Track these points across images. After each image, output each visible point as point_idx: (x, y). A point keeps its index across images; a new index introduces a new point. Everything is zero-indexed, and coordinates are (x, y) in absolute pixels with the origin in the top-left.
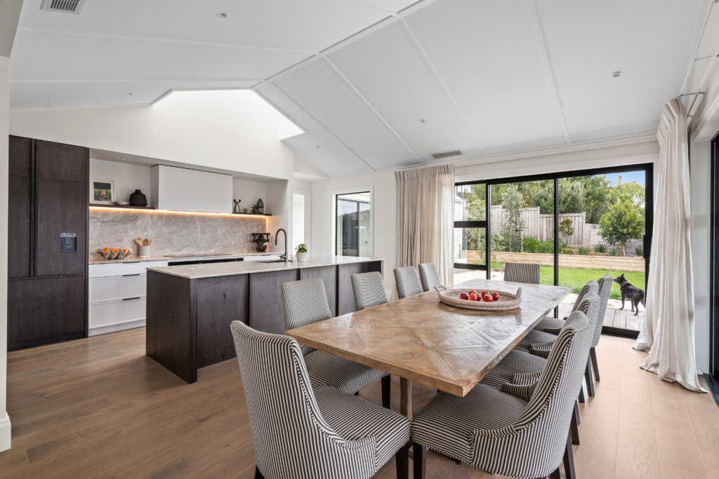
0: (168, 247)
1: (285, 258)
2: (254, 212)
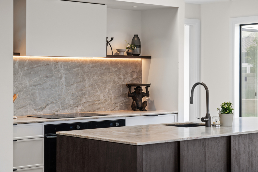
0: (30, 104)
1: (207, 121)
2: (129, 55)
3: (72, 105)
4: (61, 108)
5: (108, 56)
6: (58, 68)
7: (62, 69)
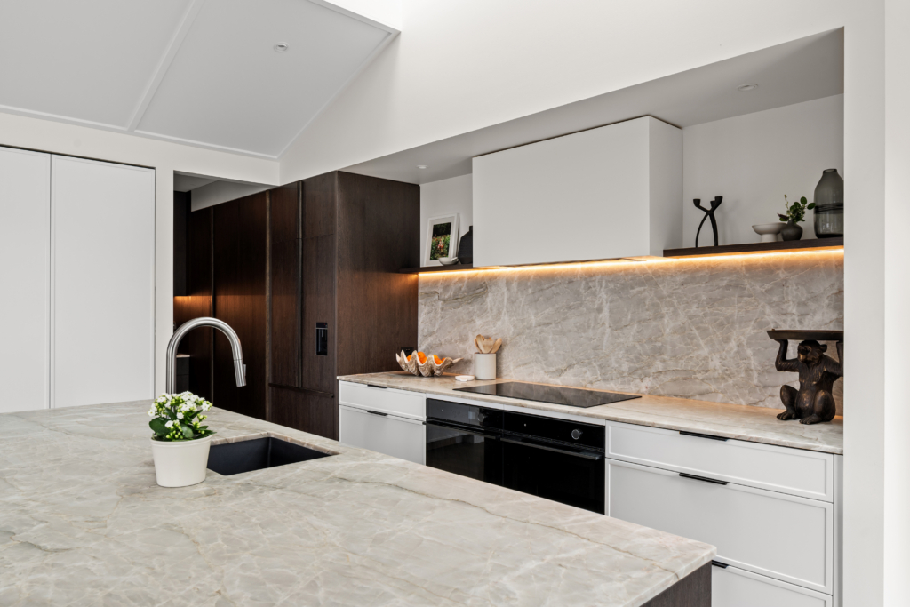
3: (625, 374)
4: (600, 378)
5: (667, 253)
6: (593, 289)
7: (602, 289)
